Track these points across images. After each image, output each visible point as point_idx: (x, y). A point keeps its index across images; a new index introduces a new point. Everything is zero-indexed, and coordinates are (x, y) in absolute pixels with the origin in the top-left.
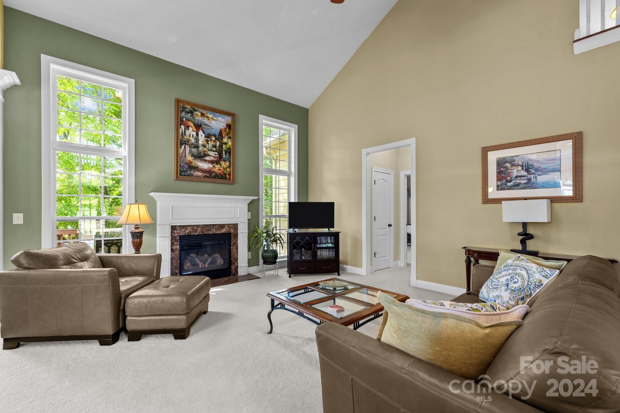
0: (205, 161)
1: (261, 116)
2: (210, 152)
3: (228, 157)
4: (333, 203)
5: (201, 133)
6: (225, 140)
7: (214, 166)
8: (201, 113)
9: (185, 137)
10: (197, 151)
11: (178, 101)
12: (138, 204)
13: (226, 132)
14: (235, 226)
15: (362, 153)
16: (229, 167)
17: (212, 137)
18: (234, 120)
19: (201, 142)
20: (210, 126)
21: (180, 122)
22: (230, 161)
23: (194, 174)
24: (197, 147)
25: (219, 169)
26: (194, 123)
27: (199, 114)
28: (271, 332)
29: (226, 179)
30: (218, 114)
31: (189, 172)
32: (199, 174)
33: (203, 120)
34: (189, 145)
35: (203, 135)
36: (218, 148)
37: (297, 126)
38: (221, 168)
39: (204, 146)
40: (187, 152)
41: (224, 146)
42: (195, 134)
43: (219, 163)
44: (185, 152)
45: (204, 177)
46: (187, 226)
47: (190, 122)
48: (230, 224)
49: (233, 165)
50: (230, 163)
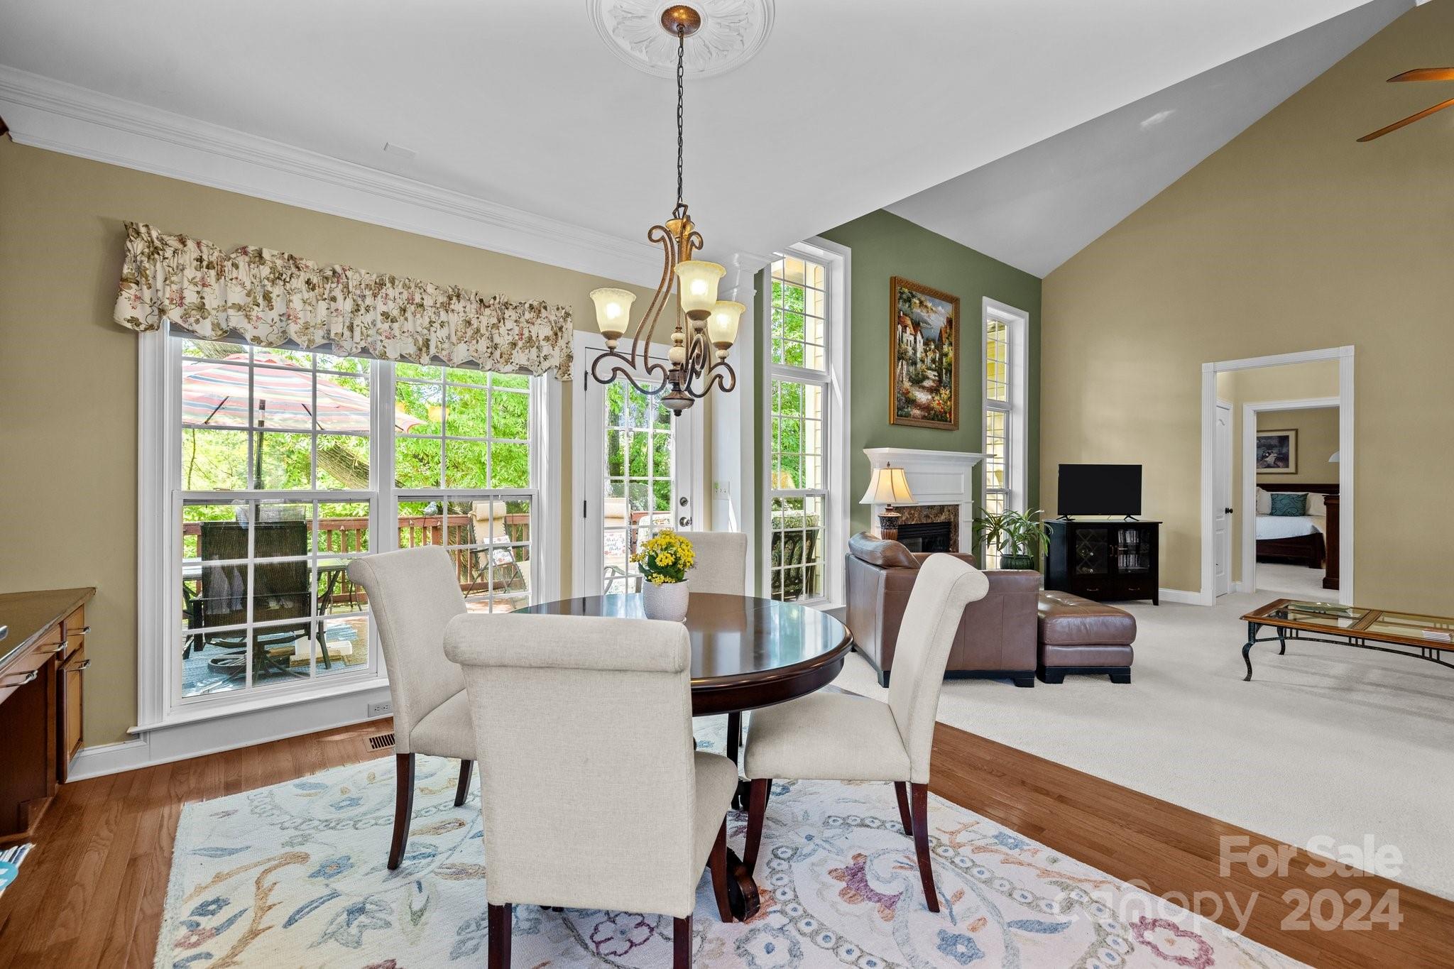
0: (924, 388)
1: (985, 299)
2: (929, 371)
3: (948, 380)
4: (1139, 468)
5: (919, 337)
6: (946, 348)
7: (933, 398)
8: (919, 300)
9: (903, 346)
10: (915, 370)
11: (894, 281)
12: (891, 469)
13: (947, 333)
14: (955, 509)
15: (1203, 371)
16: (950, 398)
17: (930, 345)
18: (957, 311)
19: (919, 355)
20: (929, 324)
21: (897, 319)
22: (951, 388)
23: (911, 413)
24: (914, 363)
25: (939, 404)
26: (912, 320)
27: (918, 302)
28: (1248, 679)
29: (946, 421)
30: (937, 301)
31: (906, 410)
32: (917, 412)
33: (922, 314)
34: (906, 360)
35: (922, 341)
36: (937, 364)
37: (1027, 314)
38: (941, 401)
39: (923, 361)
40: (904, 372)
41: (944, 360)
42: (912, 338)
43: (939, 391)
44: (903, 373)
45: (922, 418)
46: (904, 507)
47: (908, 318)
48: (950, 505)
49: (955, 396)
50: (951, 392)
